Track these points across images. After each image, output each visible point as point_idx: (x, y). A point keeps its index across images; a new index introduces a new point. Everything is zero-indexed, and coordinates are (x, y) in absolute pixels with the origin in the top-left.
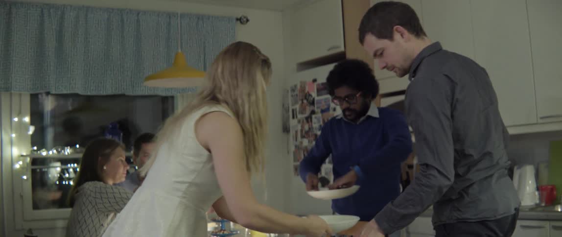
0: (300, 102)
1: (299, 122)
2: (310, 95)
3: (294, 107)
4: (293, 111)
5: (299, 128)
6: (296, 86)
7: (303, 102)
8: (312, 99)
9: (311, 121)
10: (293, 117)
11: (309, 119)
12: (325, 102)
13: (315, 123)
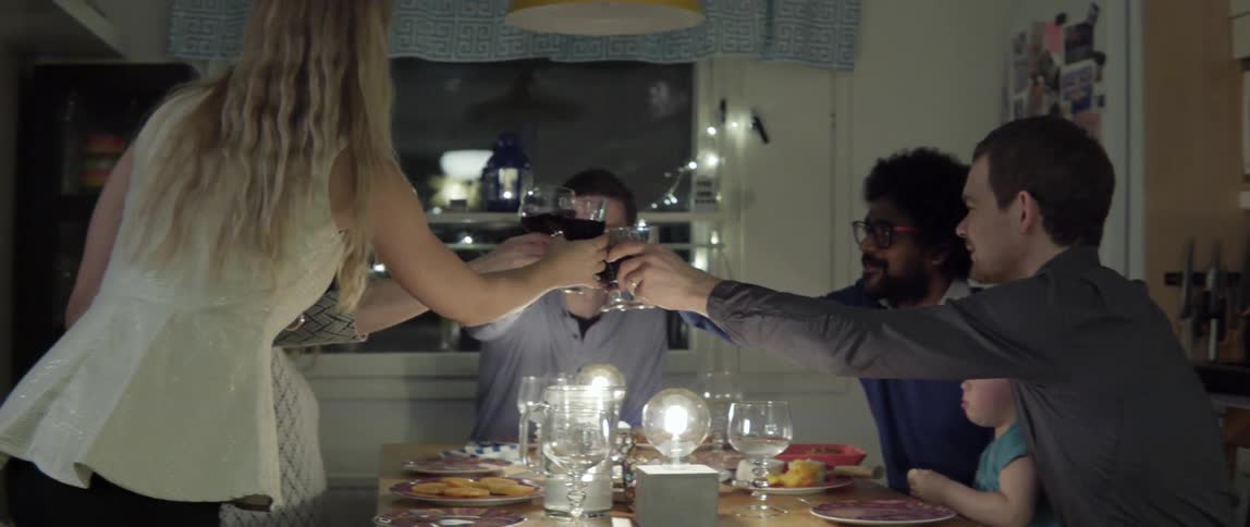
0: (1030, 82)
2: (1051, 61)
6: (1022, 36)
7: (1036, 84)
8: (1054, 72)
12: (1082, 80)
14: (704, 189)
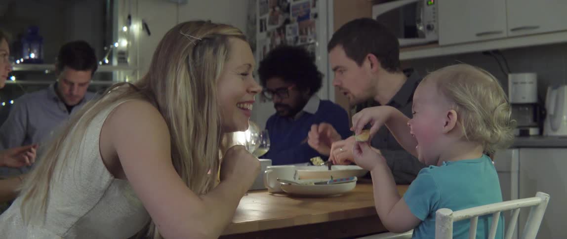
0: (271, 10)
1: (269, 35)
3: (263, 17)
4: (261, 21)
5: (269, 41)
7: (274, 10)
8: (286, 5)
9: (284, 32)
10: (261, 30)
11: (281, 31)
12: (304, 7)
13: (289, 35)
14: (122, 56)
